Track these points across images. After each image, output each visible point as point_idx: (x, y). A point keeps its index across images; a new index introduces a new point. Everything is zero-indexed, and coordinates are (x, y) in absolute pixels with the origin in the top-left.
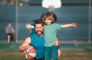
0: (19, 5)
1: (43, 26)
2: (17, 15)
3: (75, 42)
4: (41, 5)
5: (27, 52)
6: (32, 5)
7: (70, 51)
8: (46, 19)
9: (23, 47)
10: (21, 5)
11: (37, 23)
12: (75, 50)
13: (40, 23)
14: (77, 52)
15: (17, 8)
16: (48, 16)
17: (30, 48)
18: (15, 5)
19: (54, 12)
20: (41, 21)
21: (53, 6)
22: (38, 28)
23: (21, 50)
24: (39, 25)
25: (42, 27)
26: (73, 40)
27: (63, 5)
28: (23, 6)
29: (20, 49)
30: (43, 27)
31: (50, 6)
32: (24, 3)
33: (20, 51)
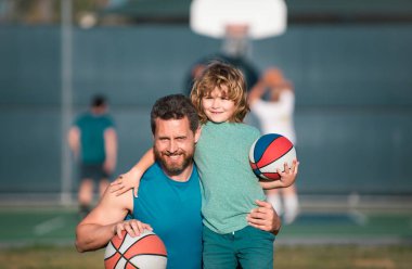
0: (76, 24)
1: (193, 128)
2: (67, 71)
3: (354, 205)
4: (184, 20)
5: (122, 250)
6: (140, 20)
7: (329, 247)
8: (213, 94)
9: (100, 227)
10: (88, 20)
11: (167, 116)
12: (353, 246)
13: (180, 116)
14: (366, 256)
15: (67, 34)
16: (223, 81)
17: (137, 232)
18: (57, 22)
19: (251, 56)
20: (184, 105)
21: (245, 29)
22: (169, 139)
23: (87, 243)
24: (174, 127)
25: (191, 132)
26: (346, 193)
27: (293, 19)
28: (98, 26)
29: (81, 240)
30: (194, 133)
31: (230, 29)
32: (101, 13)
33: (86, 247)
